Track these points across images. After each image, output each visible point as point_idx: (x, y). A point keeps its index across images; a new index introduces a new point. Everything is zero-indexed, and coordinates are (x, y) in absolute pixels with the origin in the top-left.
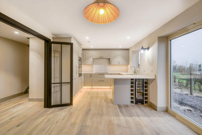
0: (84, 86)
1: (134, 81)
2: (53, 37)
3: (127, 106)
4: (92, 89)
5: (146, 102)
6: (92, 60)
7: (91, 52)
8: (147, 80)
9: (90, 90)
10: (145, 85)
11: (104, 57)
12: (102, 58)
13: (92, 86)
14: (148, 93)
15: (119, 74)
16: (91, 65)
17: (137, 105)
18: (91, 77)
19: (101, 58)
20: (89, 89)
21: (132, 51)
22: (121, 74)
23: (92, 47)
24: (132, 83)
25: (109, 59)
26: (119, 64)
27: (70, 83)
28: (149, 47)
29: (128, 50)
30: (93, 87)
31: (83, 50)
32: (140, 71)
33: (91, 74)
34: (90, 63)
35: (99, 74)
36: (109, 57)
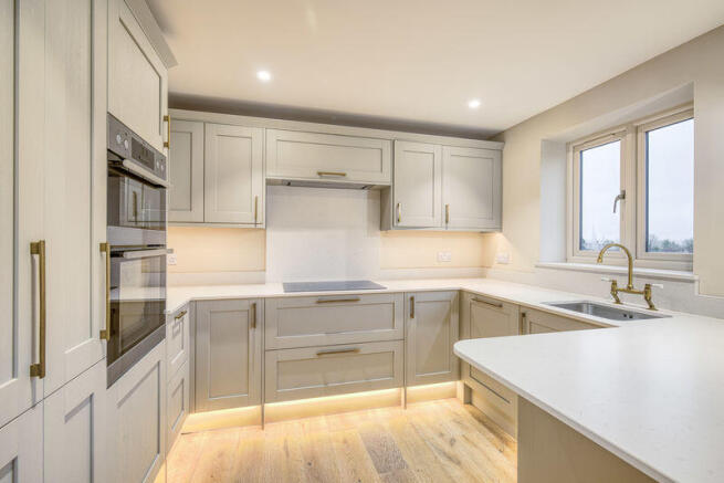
0: (193, 407)
4: (262, 421)
6: (258, 188)
7: (260, 132)
11: (352, 178)
13: (263, 401)
16: (253, 228)
18: (254, 326)
19: (328, 182)
21: (543, 140)
23: (262, 81)
25: (382, 196)
26: (446, 230)
29: (496, 136)
31: (178, 102)
32: (696, 284)
33: (254, 305)
34: (248, 216)
35: (319, 302)
36: (382, 179)
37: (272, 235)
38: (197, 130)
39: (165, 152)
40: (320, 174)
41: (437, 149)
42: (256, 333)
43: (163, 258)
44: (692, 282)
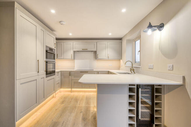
0: (61, 88)
1: (135, 87)
4: (71, 92)
6: (72, 52)
7: (72, 43)
9: (69, 93)
10: (155, 94)
11: (89, 50)
12: (87, 50)
13: (71, 88)
14: (162, 109)
15: (109, 73)
16: (71, 59)
18: (70, 75)
19: (85, 51)
20: (68, 91)
21: (127, 40)
22: (111, 73)
24: (131, 90)
25: (95, 52)
26: (108, 59)
28: (162, 23)
29: (120, 39)
30: (73, 89)
31: (57, 39)
32: (141, 68)
33: (70, 72)
34: (70, 57)
35: (81, 72)
36: (95, 50)
37: (76, 61)
38: (62, 43)
39: (55, 48)
40: (83, 49)
41: (106, 43)
42: (70, 77)
43: (55, 63)
44: (140, 68)
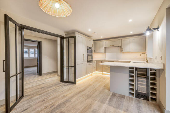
0: (96, 71)
1: (134, 70)
2: (66, 34)
3: (123, 97)
4: (102, 74)
5: (153, 99)
6: (103, 48)
7: (104, 42)
8: (156, 71)
11: (115, 46)
12: (114, 46)
13: (103, 72)
16: (103, 53)
17: (138, 99)
19: (112, 46)
25: (121, 47)
26: (132, 52)
27: (74, 67)
28: (159, 26)
31: (94, 41)
36: (120, 45)
37: (106, 54)
38: (97, 43)
39: (92, 47)
41: (130, 39)
43: (92, 56)
